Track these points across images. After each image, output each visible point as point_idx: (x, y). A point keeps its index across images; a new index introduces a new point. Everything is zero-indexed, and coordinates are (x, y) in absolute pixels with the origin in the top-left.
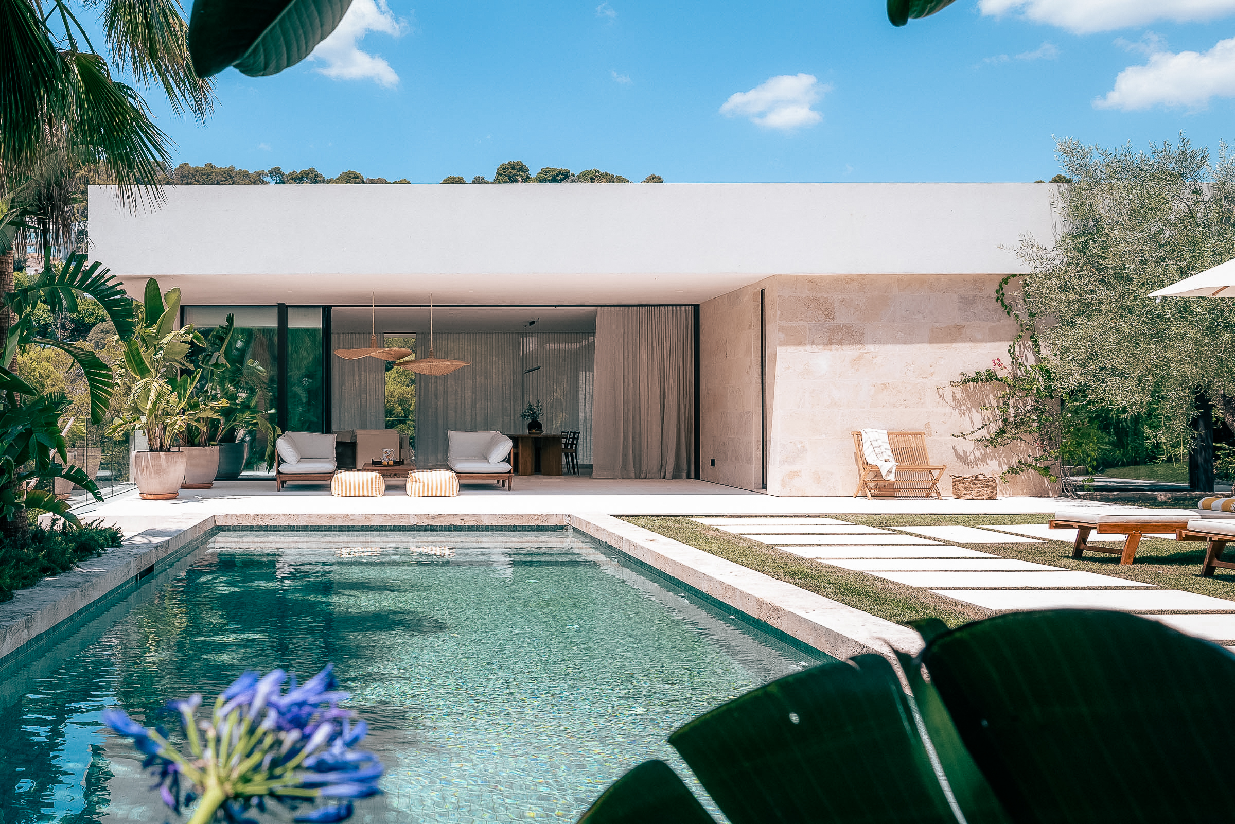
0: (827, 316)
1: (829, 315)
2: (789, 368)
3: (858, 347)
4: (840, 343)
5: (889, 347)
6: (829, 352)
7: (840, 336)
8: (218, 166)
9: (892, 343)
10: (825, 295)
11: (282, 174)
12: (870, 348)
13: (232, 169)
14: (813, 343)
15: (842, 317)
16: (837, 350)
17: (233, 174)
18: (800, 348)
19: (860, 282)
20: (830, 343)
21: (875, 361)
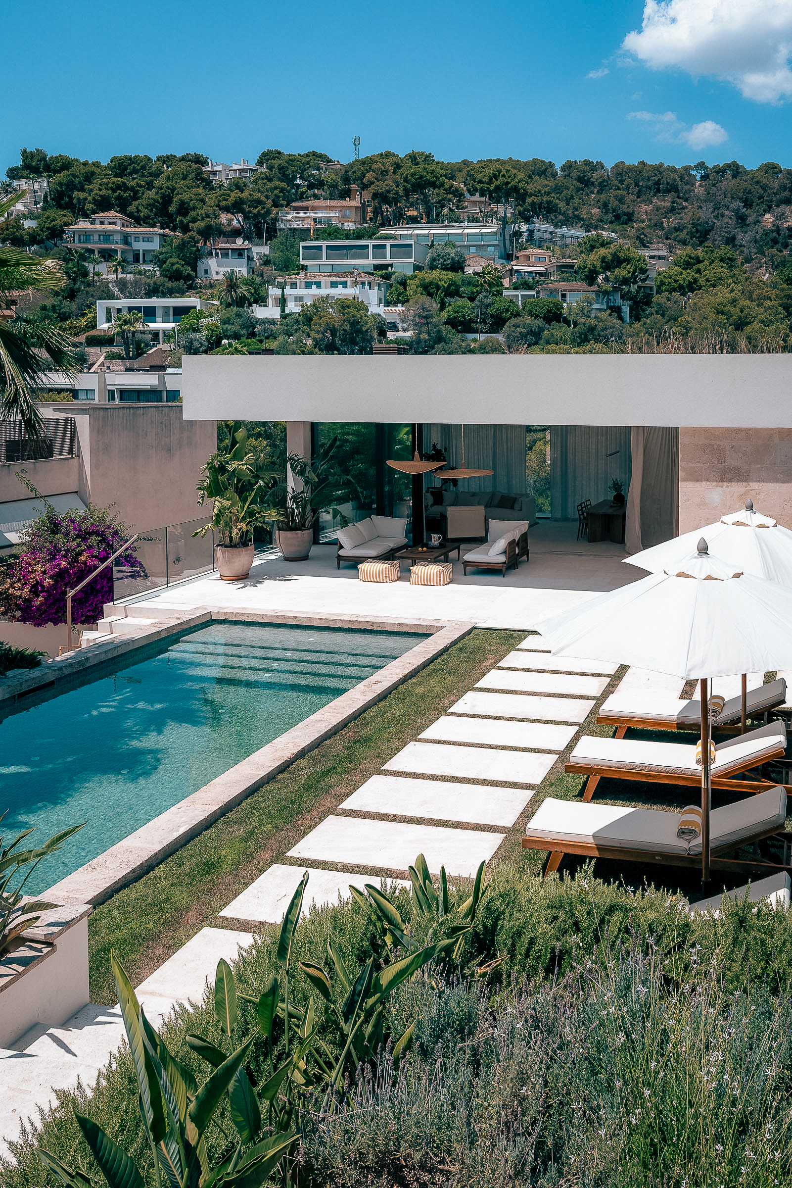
0: (720, 459)
1: (721, 459)
2: (688, 500)
3: (745, 484)
4: (730, 481)
5: (771, 485)
6: (721, 489)
7: (730, 476)
8: (649, 163)
9: (774, 482)
10: (718, 443)
11: (707, 168)
12: (755, 485)
13: (661, 165)
14: (708, 480)
15: (732, 461)
16: (727, 487)
17: (662, 170)
18: (698, 484)
19: (748, 434)
20: (722, 480)
21: (758, 497)
